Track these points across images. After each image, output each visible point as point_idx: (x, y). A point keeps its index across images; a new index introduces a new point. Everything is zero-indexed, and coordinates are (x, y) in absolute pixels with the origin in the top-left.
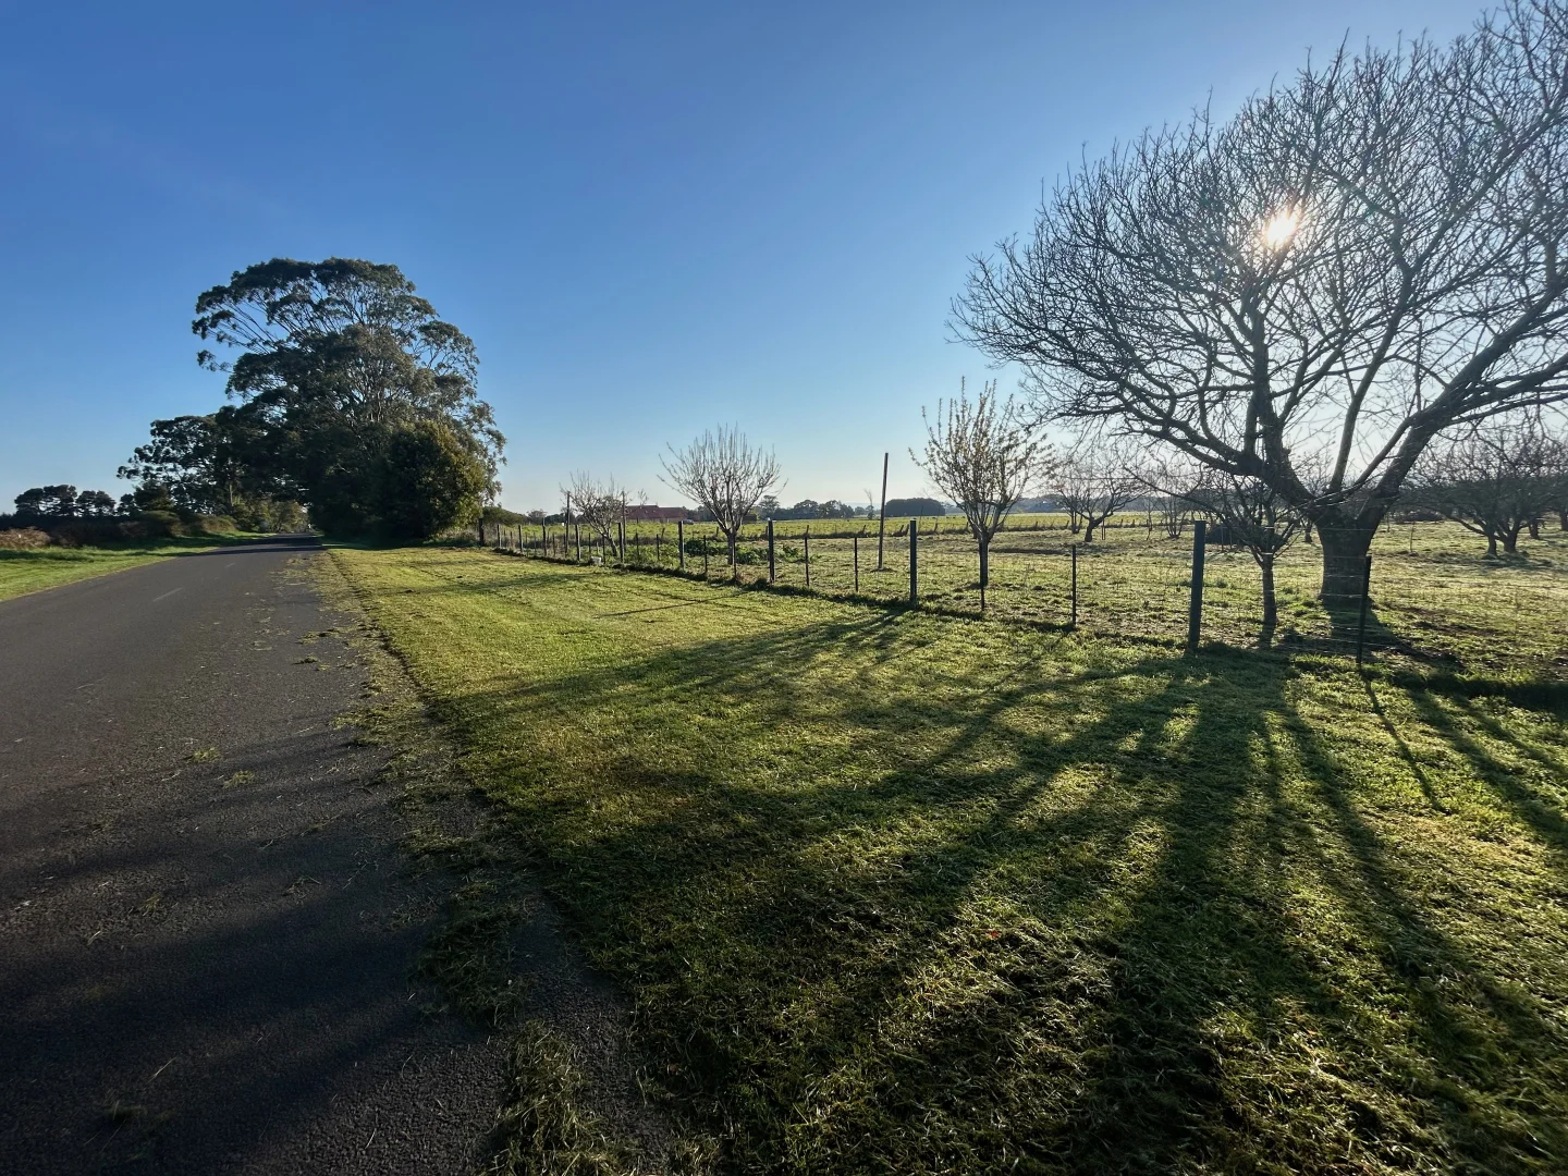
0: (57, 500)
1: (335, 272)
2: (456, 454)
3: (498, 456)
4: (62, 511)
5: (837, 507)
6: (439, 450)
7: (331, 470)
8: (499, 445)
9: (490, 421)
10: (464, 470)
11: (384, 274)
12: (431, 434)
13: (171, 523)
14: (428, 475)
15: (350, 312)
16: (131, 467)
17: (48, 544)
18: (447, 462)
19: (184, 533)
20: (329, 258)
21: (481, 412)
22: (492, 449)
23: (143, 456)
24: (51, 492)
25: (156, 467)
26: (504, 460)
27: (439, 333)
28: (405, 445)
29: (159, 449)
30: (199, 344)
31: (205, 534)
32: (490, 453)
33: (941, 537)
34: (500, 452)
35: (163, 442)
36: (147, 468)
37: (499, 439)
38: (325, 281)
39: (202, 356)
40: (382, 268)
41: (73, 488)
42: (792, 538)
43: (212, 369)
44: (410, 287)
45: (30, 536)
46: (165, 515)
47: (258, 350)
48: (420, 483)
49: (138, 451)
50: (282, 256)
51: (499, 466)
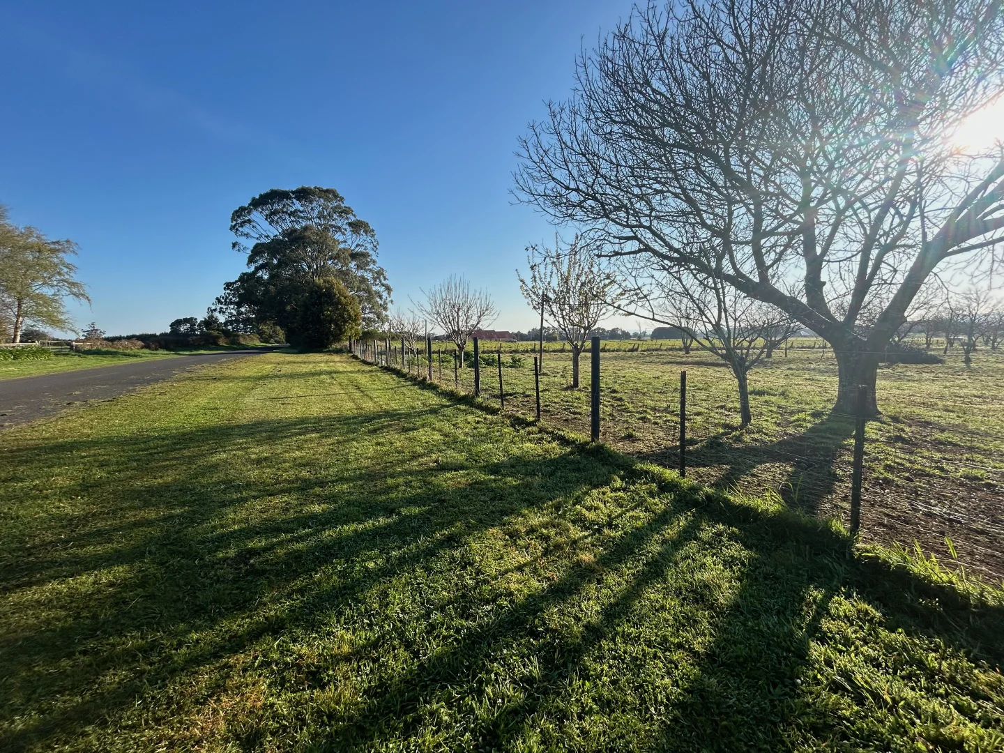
0: (188, 325)
1: (303, 194)
2: (345, 298)
3: (389, 299)
4: (191, 331)
5: (619, 332)
6: (335, 295)
7: (288, 308)
8: (389, 293)
9: (385, 279)
10: (349, 308)
11: (328, 194)
12: (332, 286)
13: (218, 337)
14: (328, 310)
15: (309, 217)
16: (213, 307)
17: (142, 348)
18: (339, 302)
19: (226, 343)
20: (300, 187)
21: (379, 274)
22: (385, 295)
23: (219, 301)
24: (186, 321)
25: (225, 307)
26: (392, 301)
27: (357, 226)
28: (316, 292)
29: (227, 298)
30: (232, 237)
31: (239, 344)
32: (384, 297)
33: (665, 353)
34: (390, 296)
35: (229, 294)
36: (221, 308)
37: (388, 289)
38: (298, 198)
39: (234, 245)
40: (327, 191)
41: (196, 319)
42: (553, 351)
43: (239, 250)
44: (342, 199)
45: (133, 343)
46: (215, 333)
47: (264, 240)
48: (323, 315)
49: (217, 299)
50: (275, 188)
51: (389, 305)
